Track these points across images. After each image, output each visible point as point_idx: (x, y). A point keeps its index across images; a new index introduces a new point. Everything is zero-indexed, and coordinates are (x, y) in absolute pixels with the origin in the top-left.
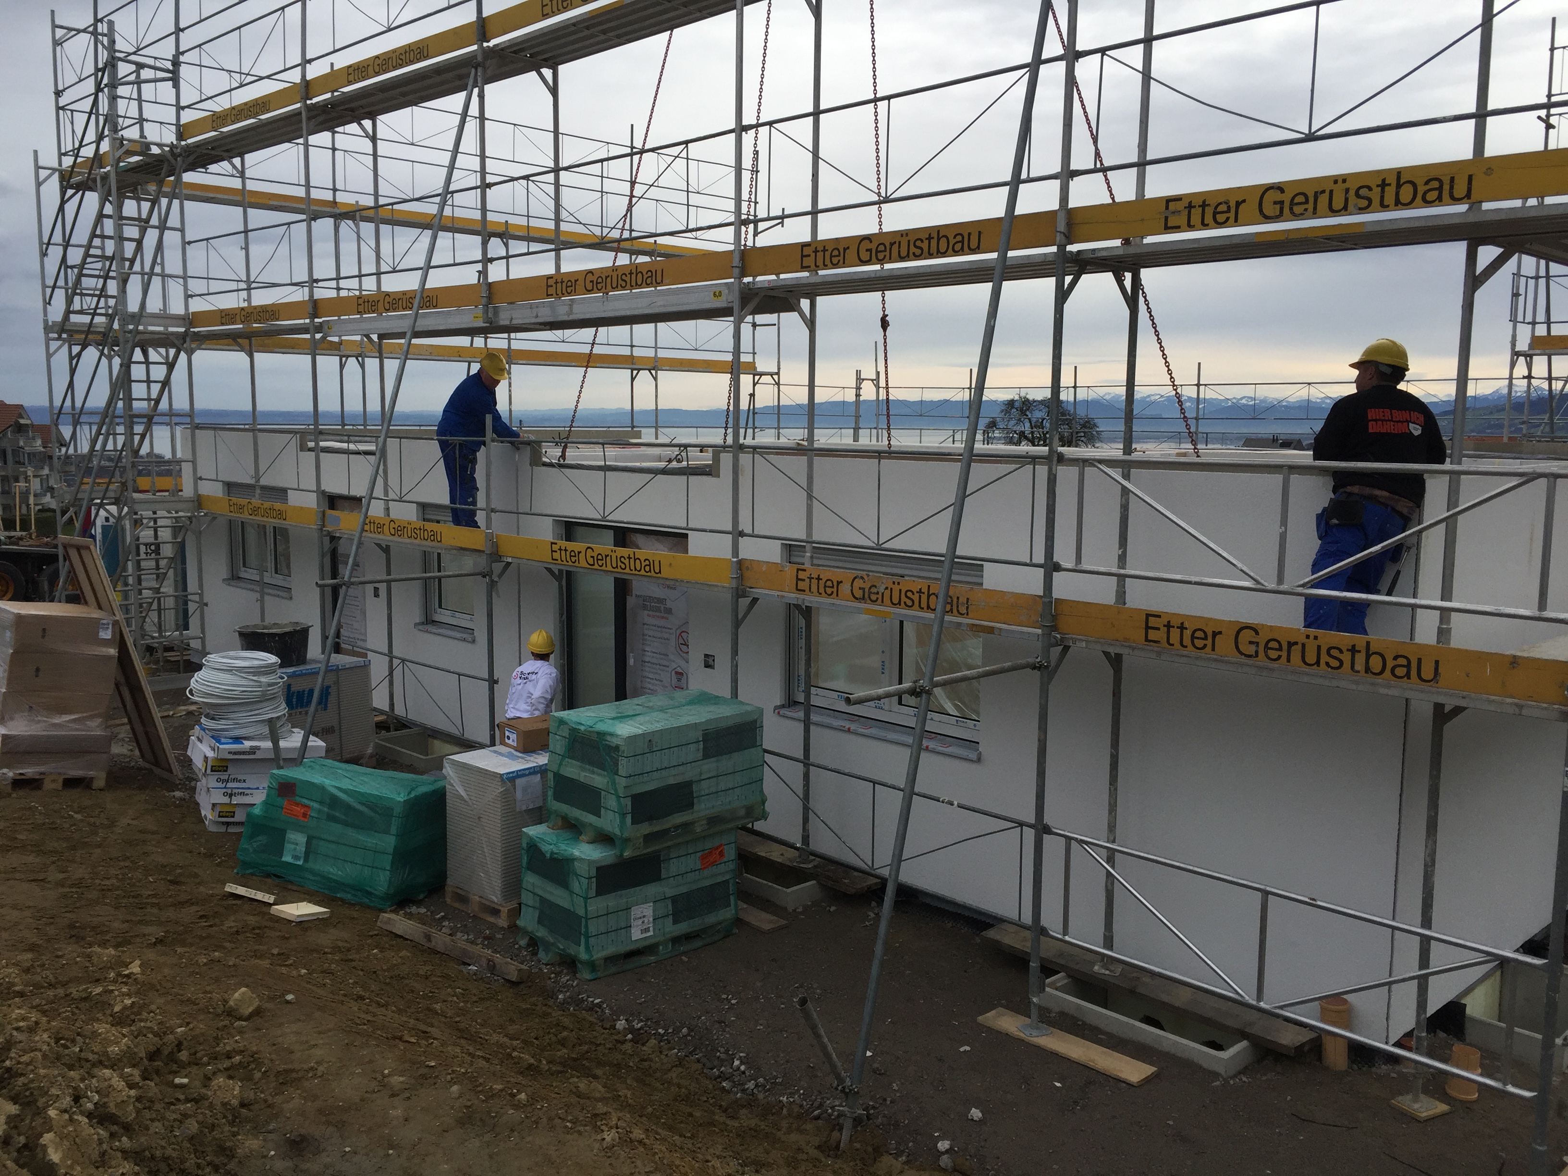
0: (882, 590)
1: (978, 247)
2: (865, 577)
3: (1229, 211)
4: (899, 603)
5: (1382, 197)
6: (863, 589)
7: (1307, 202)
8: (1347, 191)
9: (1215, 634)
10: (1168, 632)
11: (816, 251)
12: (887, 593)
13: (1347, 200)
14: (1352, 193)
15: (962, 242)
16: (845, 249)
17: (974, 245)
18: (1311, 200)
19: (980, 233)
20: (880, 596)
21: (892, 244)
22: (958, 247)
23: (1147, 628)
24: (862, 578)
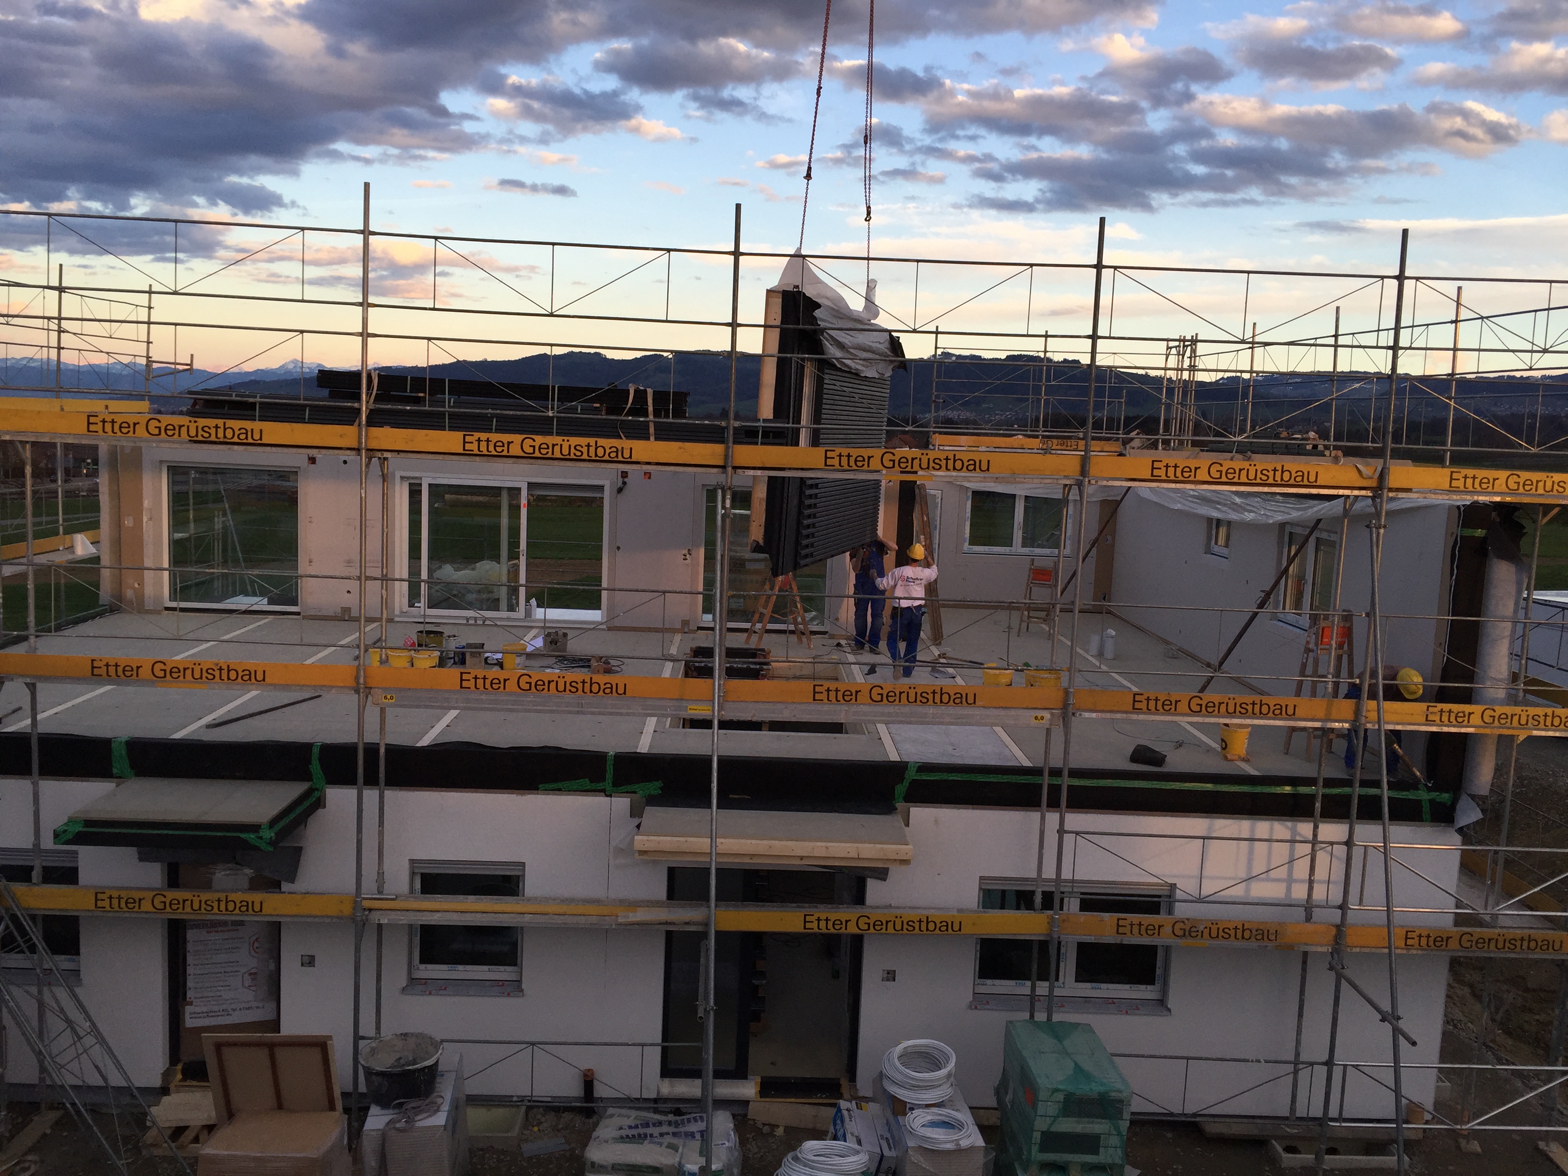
0: (1201, 928)
2: (1186, 922)
3: (1464, 716)
4: (1218, 937)
5: (1545, 721)
6: (1184, 930)
7: (1507, 718)
8: (1528, 716)
9: (1448, 938)
10: (1420, 940)
11: (1148, 699)
12: (1206, 931)
13: (1527, 721)
14: (1530, 717)
16: (1176, 702)
17: (1290, 711)
18: (1510, 718)
19: (1295, 706)
20: (1200, 934)
21: (1220, 704)
23: (1407, 938)
24: (1183, 922)
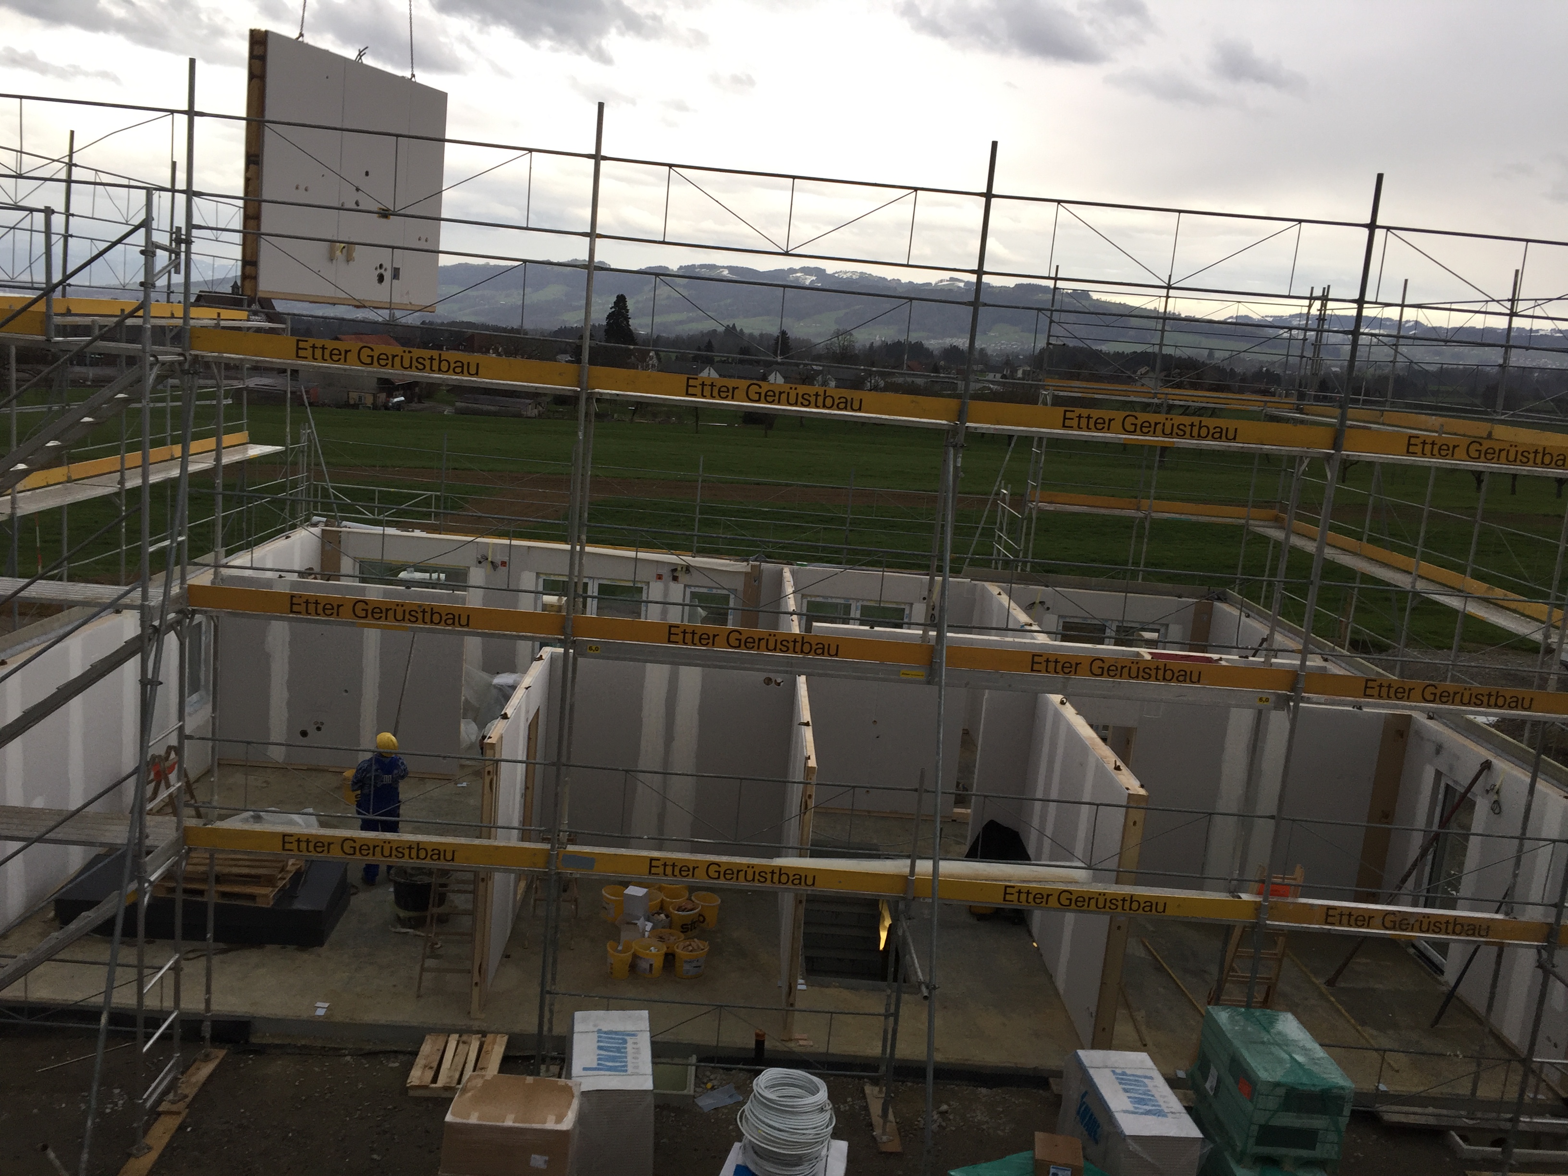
0: (1412, 921)
1: (1530, 707)
4: (1428, 930)
6: (1395, 922)
12: (1418, 924)
15: (1517, 702)
16: (1410, 690)
17: (1526, 704)
19: (1532, 699)
20: (1410, 927)
21: (1455, 693)
22: (1513, 705)
24: (1394, 914)
